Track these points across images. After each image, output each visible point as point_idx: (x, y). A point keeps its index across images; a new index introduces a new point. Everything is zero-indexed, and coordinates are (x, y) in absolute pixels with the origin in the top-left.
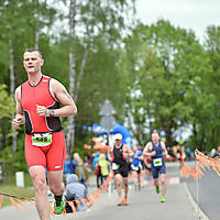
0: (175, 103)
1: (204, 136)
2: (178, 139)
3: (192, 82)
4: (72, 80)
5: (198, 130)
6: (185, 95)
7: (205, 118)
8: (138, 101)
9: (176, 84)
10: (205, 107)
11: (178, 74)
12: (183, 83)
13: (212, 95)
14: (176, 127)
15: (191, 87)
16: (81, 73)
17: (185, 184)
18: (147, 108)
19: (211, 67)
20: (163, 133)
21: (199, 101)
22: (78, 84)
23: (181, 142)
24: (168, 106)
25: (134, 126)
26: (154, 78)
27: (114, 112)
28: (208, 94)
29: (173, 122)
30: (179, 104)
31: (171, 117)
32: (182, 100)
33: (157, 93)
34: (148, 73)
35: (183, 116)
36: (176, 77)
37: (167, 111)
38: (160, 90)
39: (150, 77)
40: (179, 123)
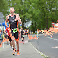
0: (25, 13)
1: (36, 25)
3: (31, 5)
5: (34, 23)
7: (36, 19)
11: (26, 2)
12: (27, 6)
13: (39, 10)
14: (26, 22)
15: (31, 7)
17: (30, 43)
21: (34, 12)
23: (28, 28)
24: (22, 14)
27: (3, 17)
28: (37, 9)
32: (28, 12)
34: (14, 2)
37: (22, 16)
38: (19, 8)
39: (16, 4)
40: (27, 21)
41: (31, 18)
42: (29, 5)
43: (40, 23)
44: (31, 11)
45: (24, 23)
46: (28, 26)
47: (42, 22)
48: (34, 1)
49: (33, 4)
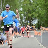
0: (32, 13)
1: (41, 23)
2: (33, 24)
3: (38, 6)
4: (1, 4)
6: (36, 10)
8: (21, 11)
9: (33, 7)
10: (42, 14)
12: (35, 6)
13: (44, 11)
15: (38, 8)
16: (4, 2)
17: (35, 37)
18: (24, 14)
19: (44, 2)
20: (29, 22)
21: (40, 12)
22: (3, 5)
23: (34, 25)
25: (20, 19)
26: (26, 4)
28: (43, 10)
29: (32, 18)
30: (34, 13)
31: (31, 17)
33: (27, 9)
34: (24, 3)
35: (35, 17)
36: (33, 4)
37: (30, 15)
39: (25, 4)
40: (34, 19)
41: (38, 16)
42: (37, 6)
43: (45, 22)
44: (38, 11)
45: (32, 21)
46: (34, 23)
47: (46, 21)
48: (40, 3)
49: (40, 5)
